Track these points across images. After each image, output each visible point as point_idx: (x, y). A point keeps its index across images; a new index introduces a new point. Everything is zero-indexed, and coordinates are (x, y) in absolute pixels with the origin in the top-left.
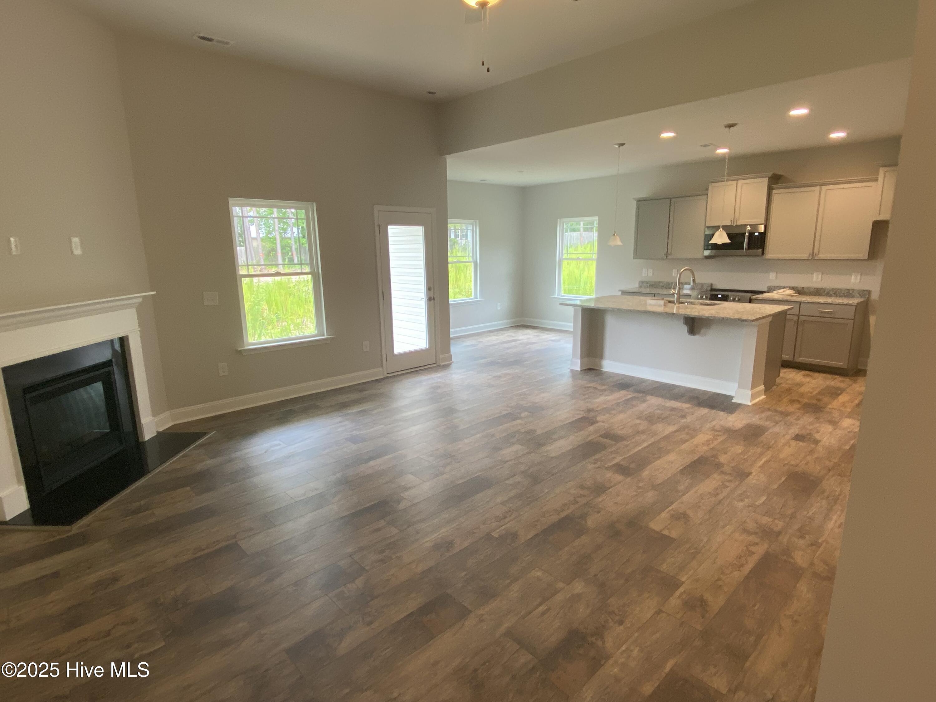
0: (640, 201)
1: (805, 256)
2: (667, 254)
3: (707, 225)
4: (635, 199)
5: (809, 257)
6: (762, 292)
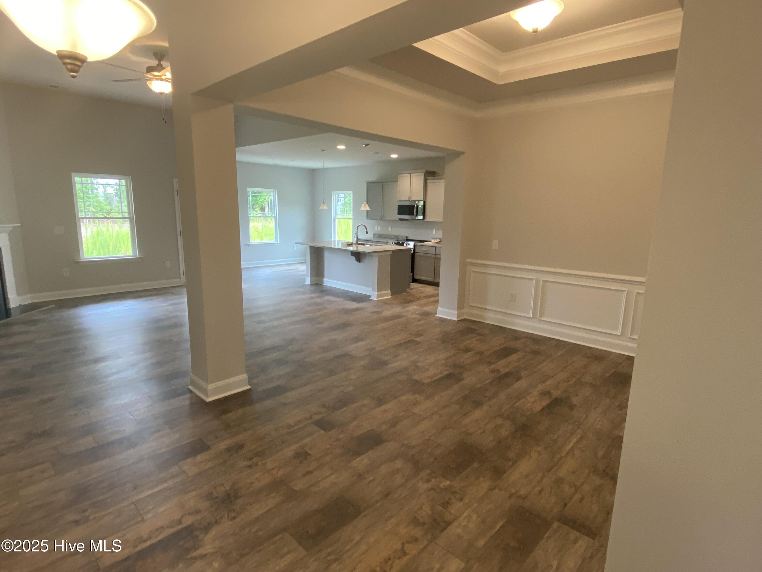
0: (369, 183)
2: (382, 217)
3: (399, 200)
4: (366, 182)
6: (424, 241)
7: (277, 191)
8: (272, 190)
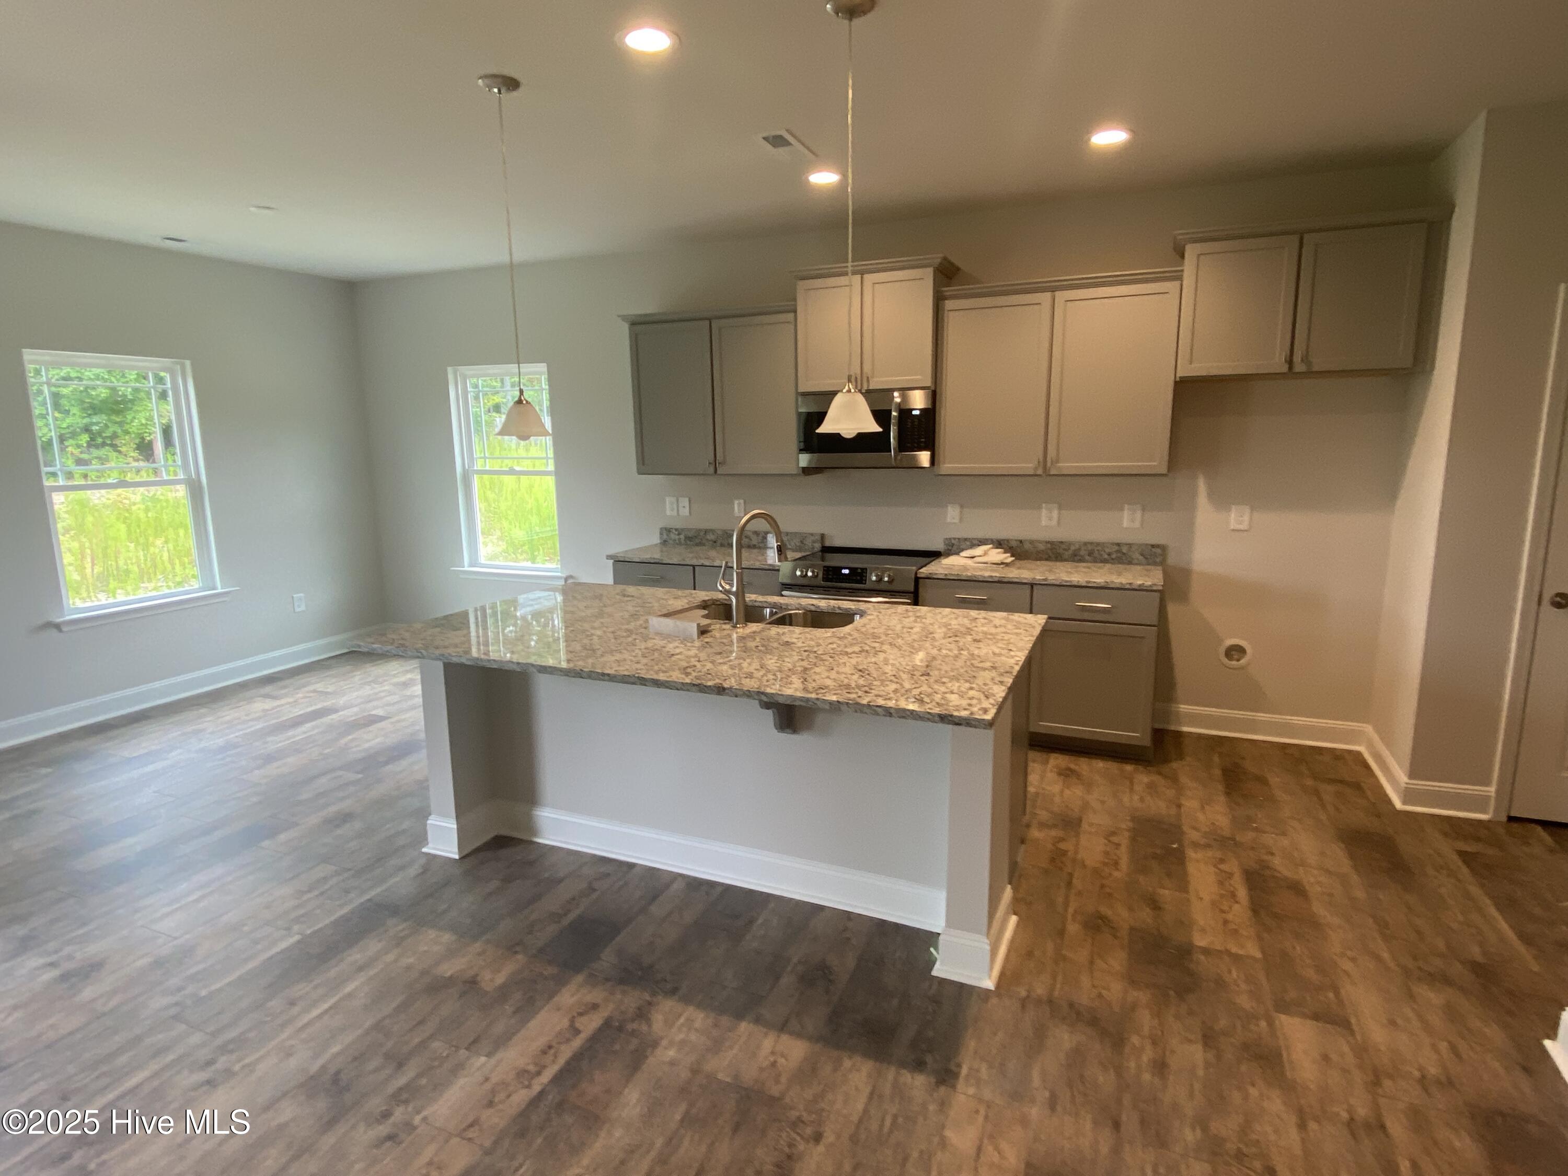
0: (639, 325)
1: (1028, 466)
2: (715, 463)
3: (801, 389)
4: (624, 318)
5: (1036, 469)
6: (935, 555)
7: (192, 364)
8: (167, 361)
